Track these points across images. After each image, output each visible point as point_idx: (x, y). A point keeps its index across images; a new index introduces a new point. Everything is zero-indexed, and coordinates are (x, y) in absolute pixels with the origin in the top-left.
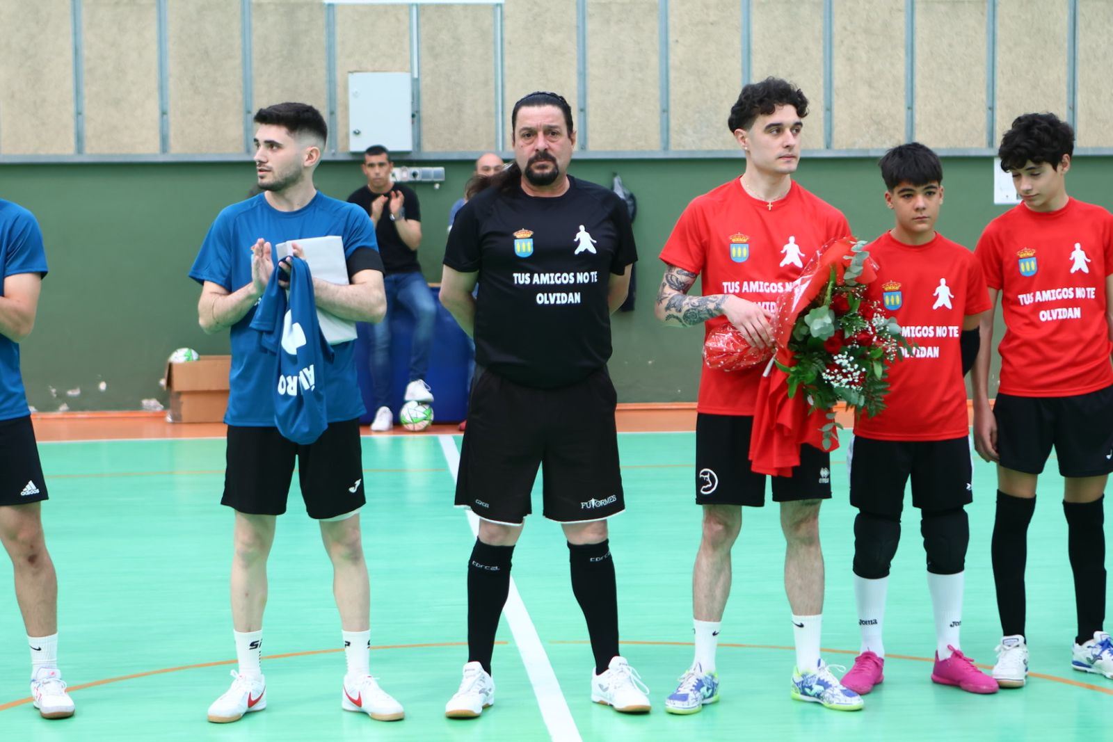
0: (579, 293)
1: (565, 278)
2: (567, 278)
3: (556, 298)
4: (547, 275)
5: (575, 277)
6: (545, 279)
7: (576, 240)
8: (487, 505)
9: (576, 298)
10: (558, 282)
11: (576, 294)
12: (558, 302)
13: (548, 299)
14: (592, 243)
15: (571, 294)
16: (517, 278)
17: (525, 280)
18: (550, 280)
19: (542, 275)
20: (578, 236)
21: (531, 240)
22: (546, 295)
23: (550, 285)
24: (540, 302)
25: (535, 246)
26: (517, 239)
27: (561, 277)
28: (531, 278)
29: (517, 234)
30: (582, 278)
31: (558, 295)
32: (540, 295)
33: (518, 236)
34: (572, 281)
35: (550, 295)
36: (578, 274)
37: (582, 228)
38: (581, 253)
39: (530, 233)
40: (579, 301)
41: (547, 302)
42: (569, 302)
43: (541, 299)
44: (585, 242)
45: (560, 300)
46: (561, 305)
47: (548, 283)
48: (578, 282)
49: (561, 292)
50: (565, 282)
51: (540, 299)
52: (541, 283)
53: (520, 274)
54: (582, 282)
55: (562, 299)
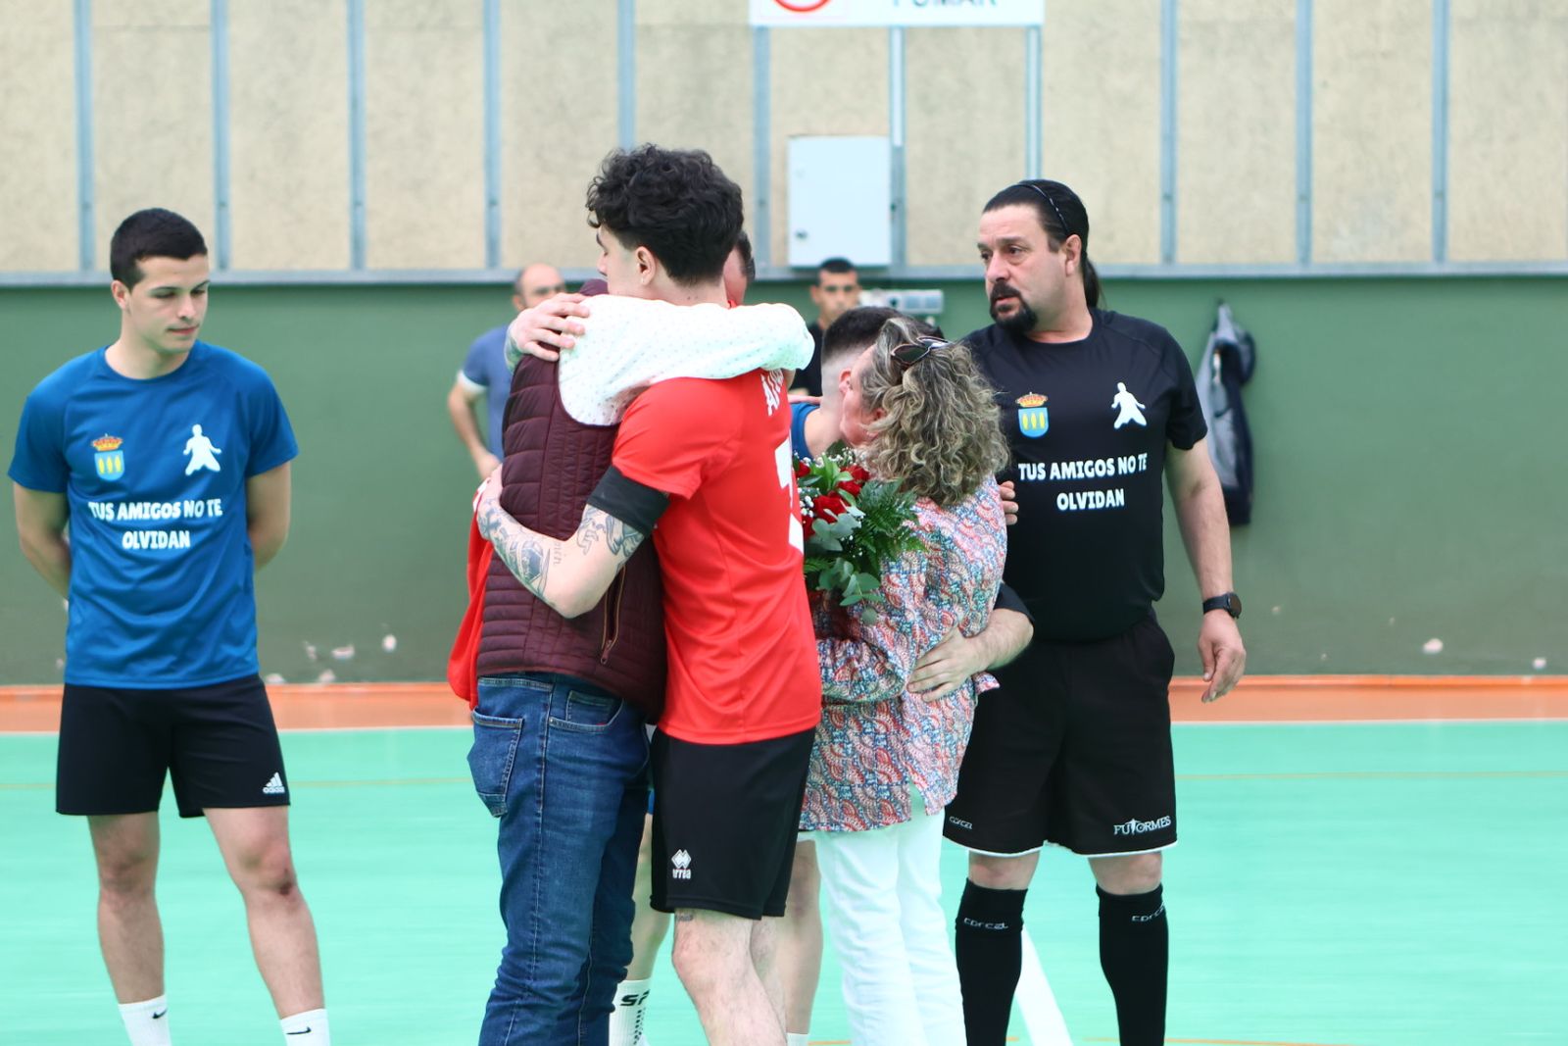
0: (1122, 490)
1: (1100, 468)
2: (1104, 468)
3: (1088, 499)
4: (1072, 464)
5: (1116, 464)
6: (1068, 470)
7: (1114, 406)
8: (968, 826)
9: (1117, 498)
10: (1091, 475)
11: (1117, 491)
12: (1091, 506)
13: (1076, 502)
14: (1138, 408)
15: (1110, 493)
16: (1026, 470)
17: (1038, 473)
18: (1077, 472)
19: (1064, 465)
20: (1118, 399)
21: (1045, 409)
22: (1071, 495)
23: (1077, 479)
24: (1063, 508)
25: (1051, 419)
26: (1022, 408)
27: (1094, 466)
28: (1048, 470)
29: (1022, 401)
30: (1126, 465)
31: (1091, 494)
32: (1062, 496)
33: (1023, 404)
34: (1111, 473)
35: (1078, 495)
36: (1120, 459)
37: (1121, 386)
38: (1124, 426)
39: (1042, 400)
40: (1123, 503)
41: (1073, 507)
42: (1107, 505)
43: (1065, 502)
44: (1129, 408)
45: (1095, 502)
46: (1096, 510)
47: (1074, 476)
48: (1120, 472)
49: (1094, 490)
50: (1101, 474)
51: (1063, 502)
52: (1064, 477)
53: (1029, 465)
54: (1125, 472)
55: (1098, 500)
